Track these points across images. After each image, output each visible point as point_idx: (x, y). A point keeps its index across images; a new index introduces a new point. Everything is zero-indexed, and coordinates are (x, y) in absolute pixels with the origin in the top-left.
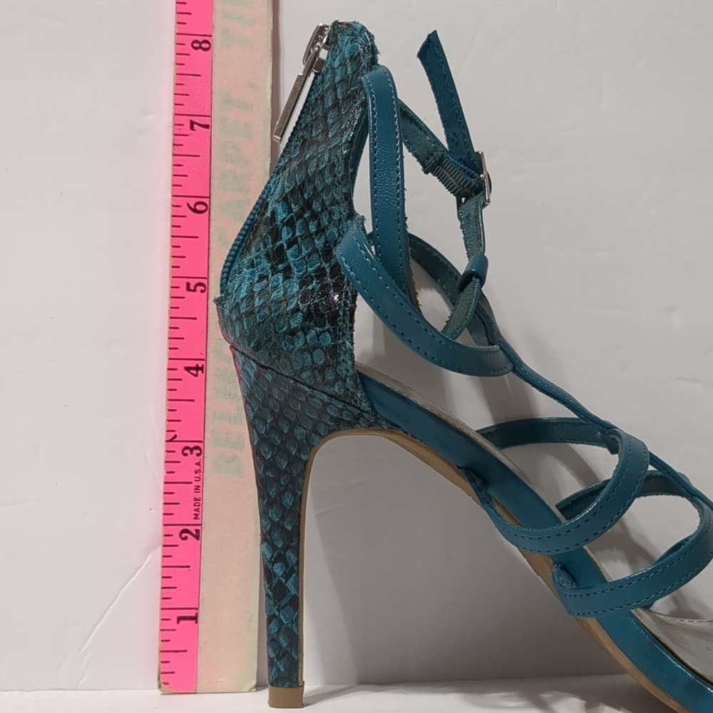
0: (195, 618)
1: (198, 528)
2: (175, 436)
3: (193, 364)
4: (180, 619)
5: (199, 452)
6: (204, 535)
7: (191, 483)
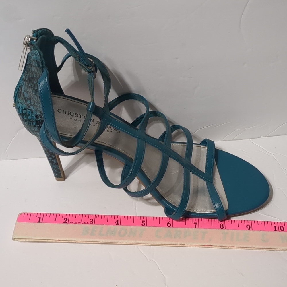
0: (39, 222)
2: (97, 217)
3: (119, 222)
4: (40, 218)
5: (91, 223)
7: (82, 221)
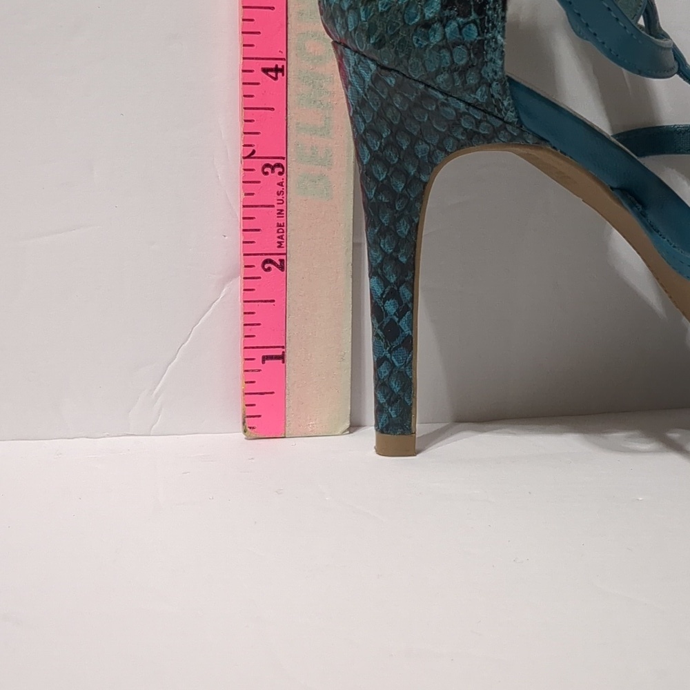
0: (282, 357)
1: (283, 257)
2: (254, 152)
3: (272, 64)
4: (265, 358)
5: (281, 170)
6: (290, 266)
7: (273, 206)
